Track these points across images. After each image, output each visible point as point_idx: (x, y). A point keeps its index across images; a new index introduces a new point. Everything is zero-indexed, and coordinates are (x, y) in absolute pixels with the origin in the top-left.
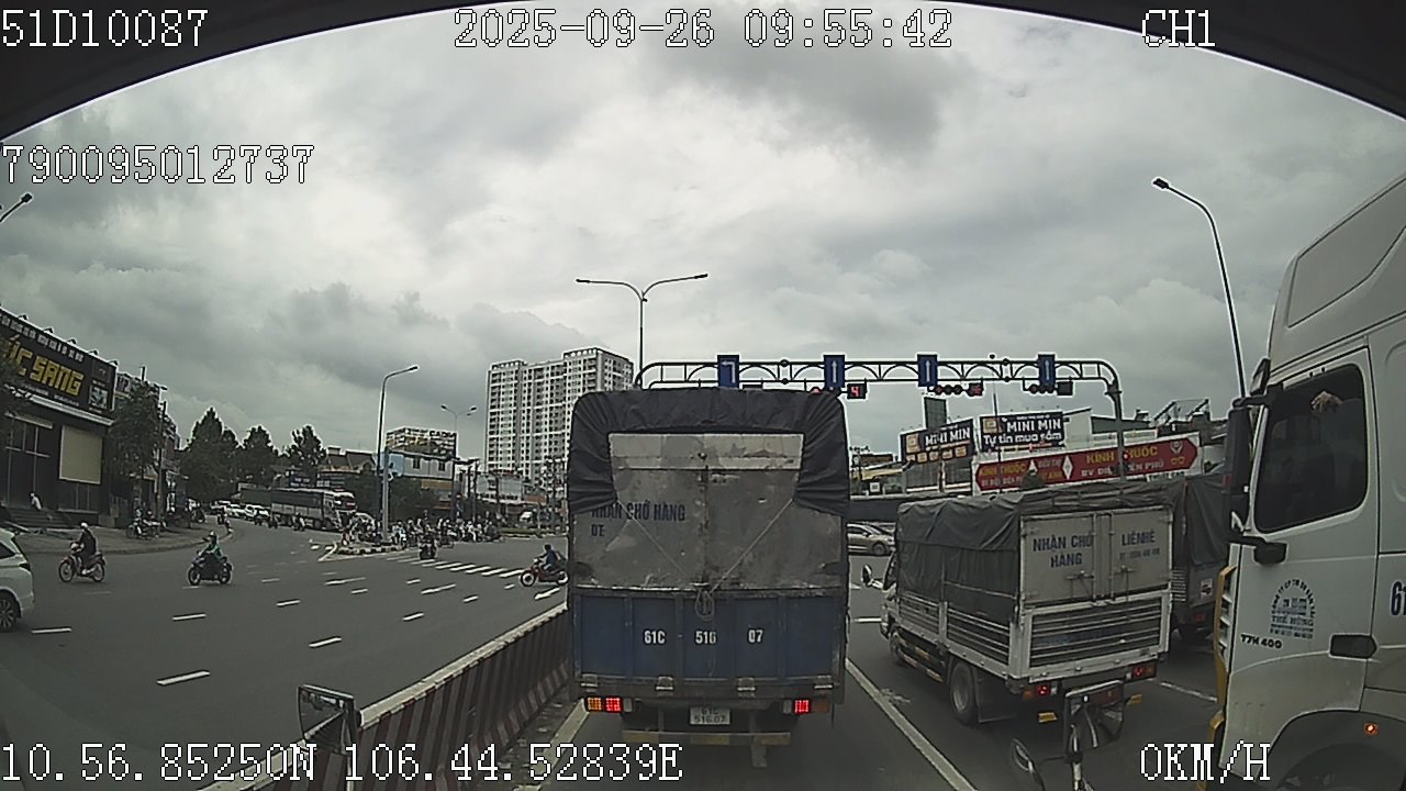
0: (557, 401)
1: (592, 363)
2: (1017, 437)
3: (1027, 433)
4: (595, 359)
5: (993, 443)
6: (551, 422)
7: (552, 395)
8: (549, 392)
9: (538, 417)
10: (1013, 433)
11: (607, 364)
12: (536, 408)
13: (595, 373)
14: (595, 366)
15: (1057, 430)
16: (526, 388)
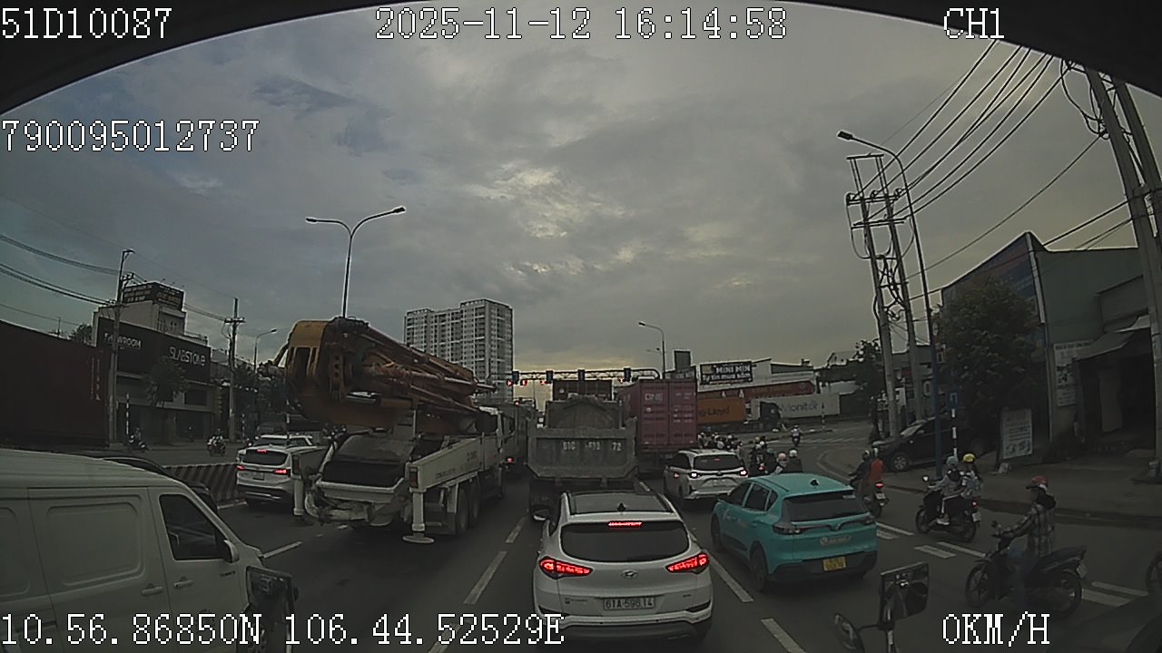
0: (456, 339)
1: (480, 311)
2: (723, 376)
3: (728, 374)
4: (484, 307)
5: (708, 379)
6: (452, 354)
7: (452, 334)
8: (450, 332)
10: (720, 374)
11: (492, 311)
12: (441, 344)
13: (483, 318)
14: (484, 313)
15: (747, 372)
16: (433, 330)
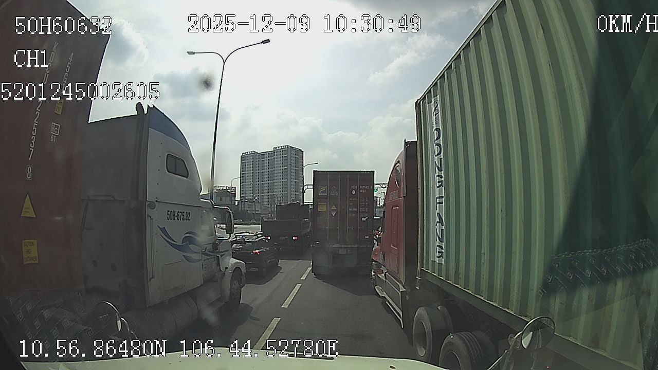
0: (271, 169)
1: (285, 152)
4: (287, 150)
6: (268, 177)
7: (269, 166)
8: (267, 164)
9: (263, 175)
11: (292, 152)
12: (262, 171)
13: (287, 156)
16: (257, 163)
